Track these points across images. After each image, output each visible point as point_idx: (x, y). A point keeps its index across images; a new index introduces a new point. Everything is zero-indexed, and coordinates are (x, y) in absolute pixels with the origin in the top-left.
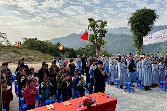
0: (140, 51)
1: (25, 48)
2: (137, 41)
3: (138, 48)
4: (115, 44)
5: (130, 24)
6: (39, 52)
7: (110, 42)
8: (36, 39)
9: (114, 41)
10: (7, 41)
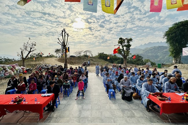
0: (177, 60)
1: (97, 58)
2: (173, 51)
3: (174, 57)
4: (164, 54)
5: (166, 37)
6: (103, 60)
7: (159, 52)
8: (103, 53)
9: (163, 52)
10: (92, 55)
